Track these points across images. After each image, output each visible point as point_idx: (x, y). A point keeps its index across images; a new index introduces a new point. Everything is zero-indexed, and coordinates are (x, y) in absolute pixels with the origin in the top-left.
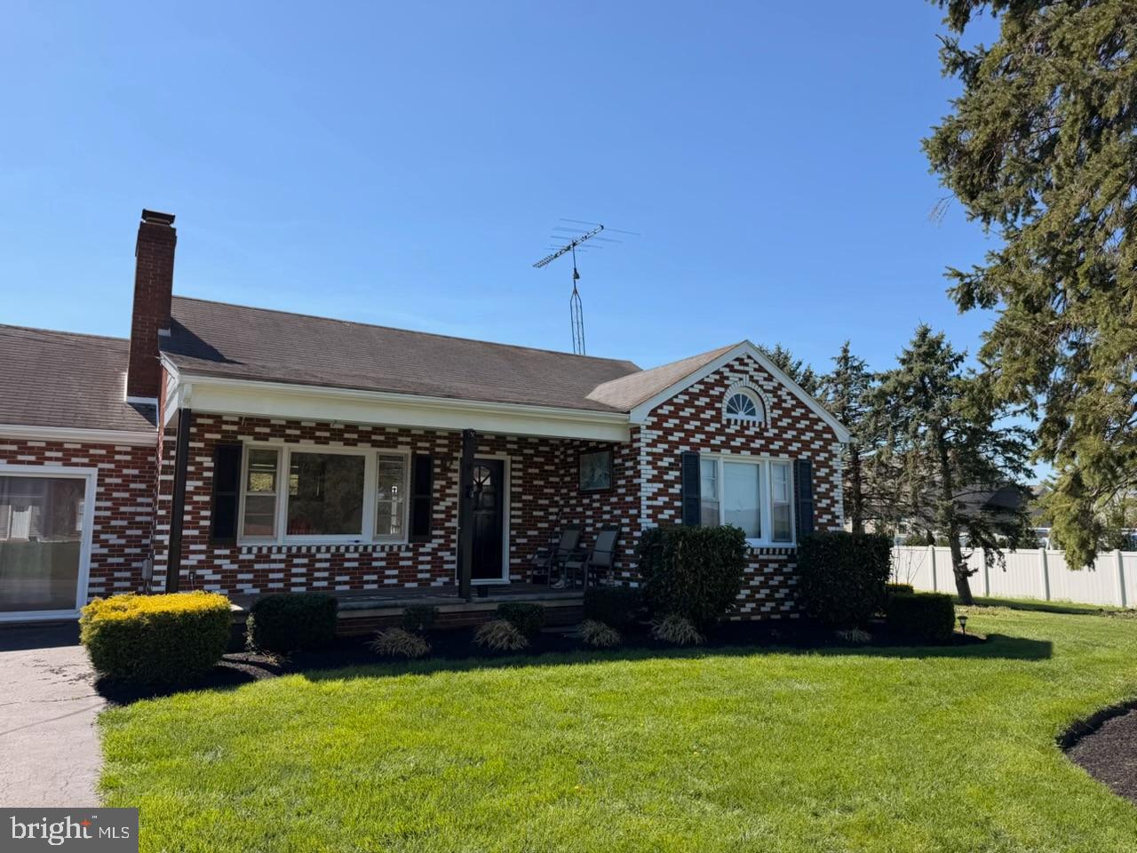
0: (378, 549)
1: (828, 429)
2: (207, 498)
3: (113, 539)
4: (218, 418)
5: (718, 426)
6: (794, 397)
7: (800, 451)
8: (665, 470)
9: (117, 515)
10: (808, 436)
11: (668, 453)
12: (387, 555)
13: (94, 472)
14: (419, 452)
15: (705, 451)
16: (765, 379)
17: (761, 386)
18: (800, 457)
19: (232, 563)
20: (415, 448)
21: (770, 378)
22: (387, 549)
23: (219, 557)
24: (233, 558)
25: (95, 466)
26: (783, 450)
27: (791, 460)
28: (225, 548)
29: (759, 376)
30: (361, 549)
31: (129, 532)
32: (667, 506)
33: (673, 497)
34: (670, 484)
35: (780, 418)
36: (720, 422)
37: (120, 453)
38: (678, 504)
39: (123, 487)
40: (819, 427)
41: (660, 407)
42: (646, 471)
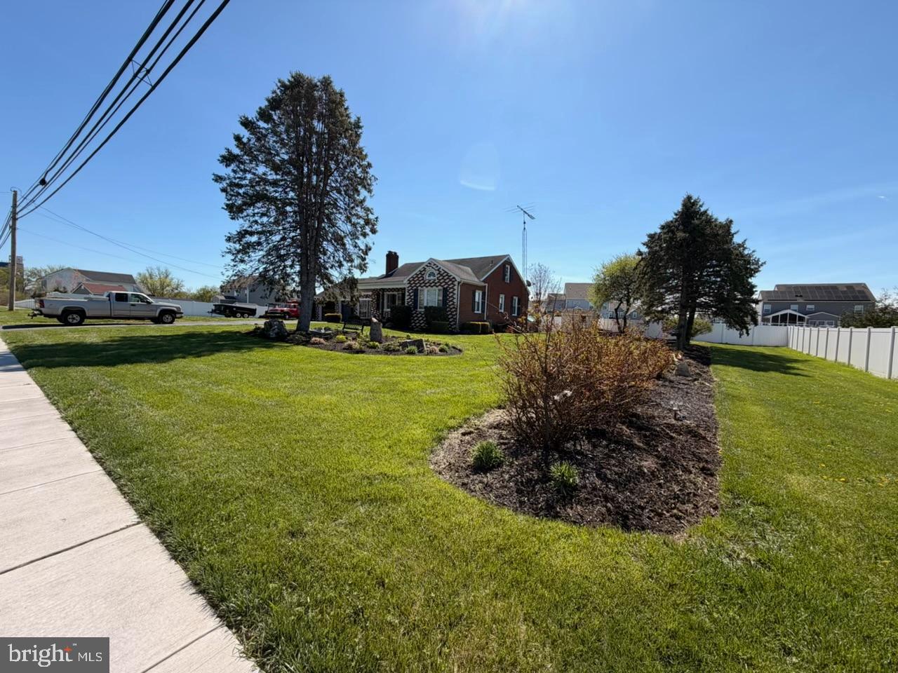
1: (454, 278)
2: (376, 302)
5: (423, 281)
6: (444, 270)
7: (444, 285)
8: (411, 293)
10: (447, 281)
11: (411, 289)
15: (419, 288)
17: (435, 269)
18: (444, 287)
21: (437, 266)
26: (439, 285)
27: (442, 288)
32: (411, 301)
33: (412, 299)
34: (411, 296)
35: (439, 277)
38: (413, 301)
40: (451, 277)
41: (410, 279)
42: (407, 294)
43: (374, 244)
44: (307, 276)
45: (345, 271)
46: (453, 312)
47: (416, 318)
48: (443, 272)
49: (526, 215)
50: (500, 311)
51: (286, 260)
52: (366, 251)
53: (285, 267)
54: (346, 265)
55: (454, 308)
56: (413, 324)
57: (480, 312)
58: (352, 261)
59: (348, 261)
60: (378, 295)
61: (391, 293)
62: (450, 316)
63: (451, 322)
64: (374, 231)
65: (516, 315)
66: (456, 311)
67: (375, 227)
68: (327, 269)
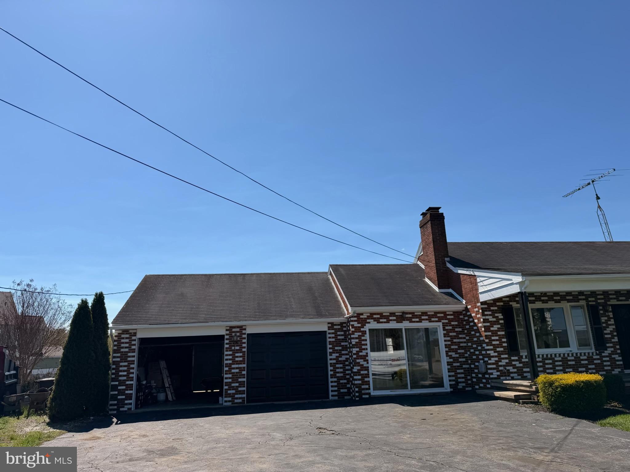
0: (583, 354)
2: (503, 333)
3: (454, 355)
9: (453, 343)
12: (587, 357)
13: (440, 324)
14: (590, 303)
19: (520, 363)
20: (588, 301)
22: (587, 354)
23: (514, 360)
24: (520, 361)
25: (441, 322)
28: (515, 356)
30: (575, 355)
31: (459, 351)
37: (449, 315)
39: (453, 330)
61: (549, 305)
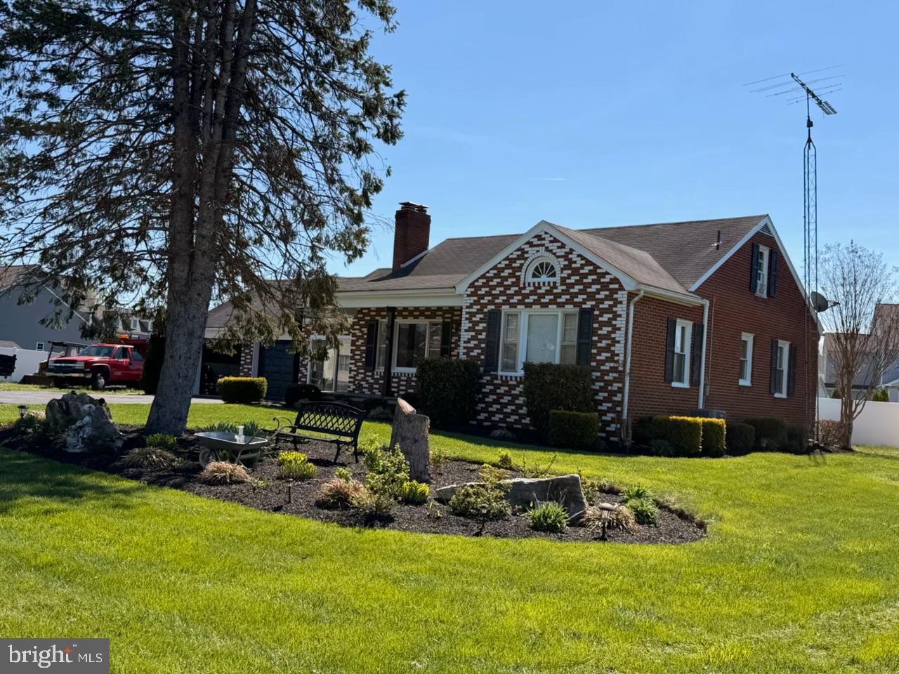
1: (615, 280)
2: (364, 348)
4: (369, 309)
5: (517, 289)
6: (583, 258)
7: (584, 301)
8: (477, 323)
10: (594, 289)
11: (480, 311)
14: (445, 320)
15: (505, 308)
16: (558, 247)
17: (555, 254)
18: (584, 306)
20: (444, 318)
21: (563, 246)
23: (368, 376)
24: (372, 377)
26: (568, 302)
27: (577, 309)
29: (553, 247)
32: (476, 347)
33: (481, 341)
34: (479, 332)
35: (569, 277)
36: (518, 286)
38: (483, 345)
40: (607, 279)
41: (477, 281)
42: (465, 325)
43: (389, 173)
44: (191, 265)
45: (300, 252)
46: (610, 383)
47: (491, 398)
48: (580, 262)
49: (813, 102)
50: (742, 382)
51: (123, 215)
52: (365, 195)
53: (120, 234)
54: (304, 236)
55: (613, 370)
56: (483, 416)
57: (686, 385)
58: (321, 223)
59: (307, 224)
60: (373, 327)
61: (410, 321)
62: (601, 396)
63: (604, 413)
64: (390, 135)
65: (784, 395)
66: (621, 380)
67: (396, 121)
68: (246, 245)
